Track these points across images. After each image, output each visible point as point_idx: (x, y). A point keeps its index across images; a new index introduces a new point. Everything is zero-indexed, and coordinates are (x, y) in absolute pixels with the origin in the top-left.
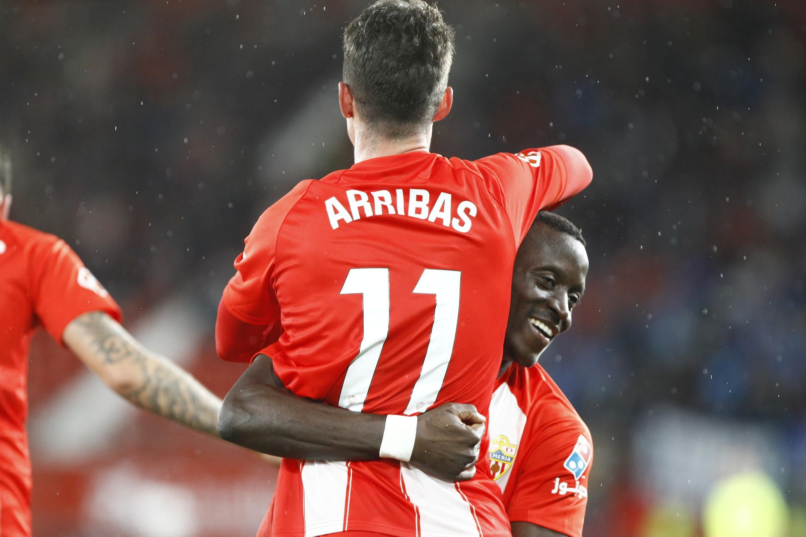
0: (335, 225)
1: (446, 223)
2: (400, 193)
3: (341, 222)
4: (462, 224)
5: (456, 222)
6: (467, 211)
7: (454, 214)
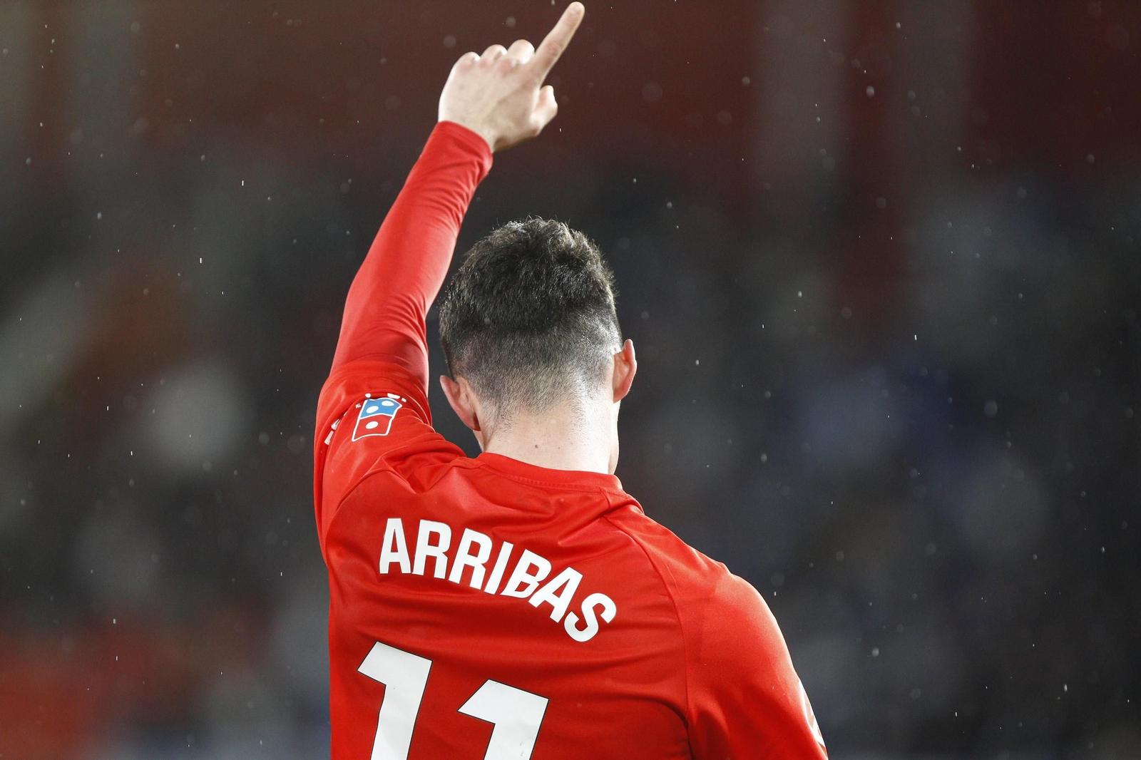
0: (384, 569)
1: (556, 616)
2: (507, 548)
3: (395, 566)
4: (581, 625)
5: (572, 619)
6: (599, 609)
7: (575, 606)
